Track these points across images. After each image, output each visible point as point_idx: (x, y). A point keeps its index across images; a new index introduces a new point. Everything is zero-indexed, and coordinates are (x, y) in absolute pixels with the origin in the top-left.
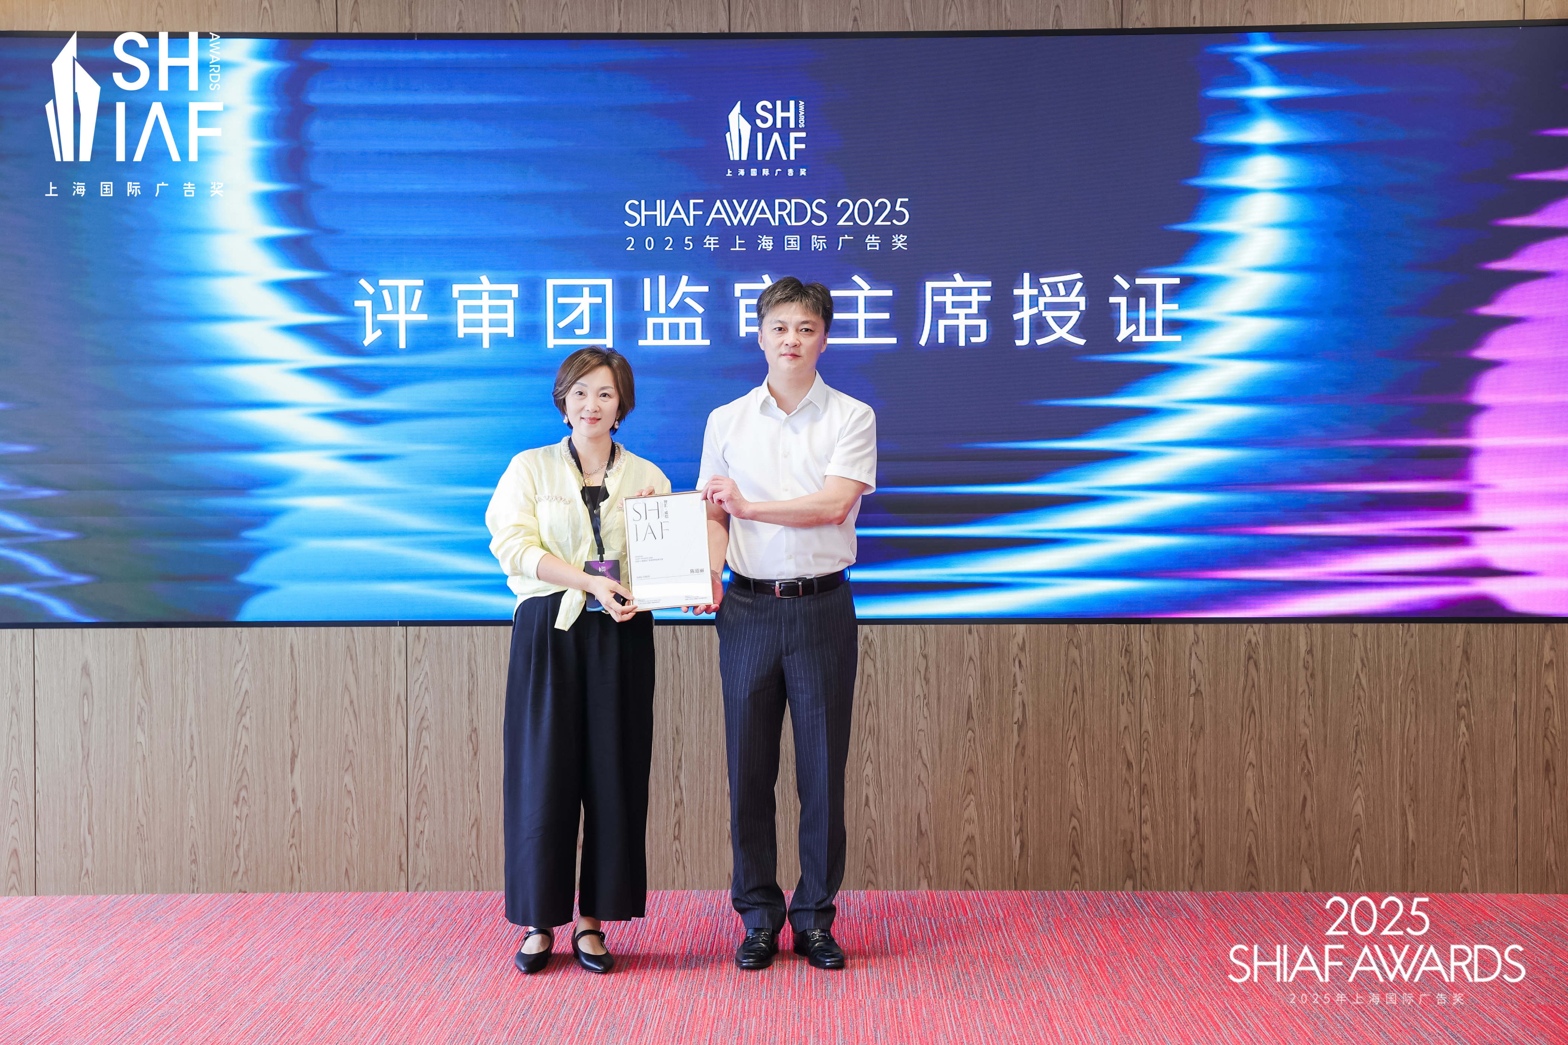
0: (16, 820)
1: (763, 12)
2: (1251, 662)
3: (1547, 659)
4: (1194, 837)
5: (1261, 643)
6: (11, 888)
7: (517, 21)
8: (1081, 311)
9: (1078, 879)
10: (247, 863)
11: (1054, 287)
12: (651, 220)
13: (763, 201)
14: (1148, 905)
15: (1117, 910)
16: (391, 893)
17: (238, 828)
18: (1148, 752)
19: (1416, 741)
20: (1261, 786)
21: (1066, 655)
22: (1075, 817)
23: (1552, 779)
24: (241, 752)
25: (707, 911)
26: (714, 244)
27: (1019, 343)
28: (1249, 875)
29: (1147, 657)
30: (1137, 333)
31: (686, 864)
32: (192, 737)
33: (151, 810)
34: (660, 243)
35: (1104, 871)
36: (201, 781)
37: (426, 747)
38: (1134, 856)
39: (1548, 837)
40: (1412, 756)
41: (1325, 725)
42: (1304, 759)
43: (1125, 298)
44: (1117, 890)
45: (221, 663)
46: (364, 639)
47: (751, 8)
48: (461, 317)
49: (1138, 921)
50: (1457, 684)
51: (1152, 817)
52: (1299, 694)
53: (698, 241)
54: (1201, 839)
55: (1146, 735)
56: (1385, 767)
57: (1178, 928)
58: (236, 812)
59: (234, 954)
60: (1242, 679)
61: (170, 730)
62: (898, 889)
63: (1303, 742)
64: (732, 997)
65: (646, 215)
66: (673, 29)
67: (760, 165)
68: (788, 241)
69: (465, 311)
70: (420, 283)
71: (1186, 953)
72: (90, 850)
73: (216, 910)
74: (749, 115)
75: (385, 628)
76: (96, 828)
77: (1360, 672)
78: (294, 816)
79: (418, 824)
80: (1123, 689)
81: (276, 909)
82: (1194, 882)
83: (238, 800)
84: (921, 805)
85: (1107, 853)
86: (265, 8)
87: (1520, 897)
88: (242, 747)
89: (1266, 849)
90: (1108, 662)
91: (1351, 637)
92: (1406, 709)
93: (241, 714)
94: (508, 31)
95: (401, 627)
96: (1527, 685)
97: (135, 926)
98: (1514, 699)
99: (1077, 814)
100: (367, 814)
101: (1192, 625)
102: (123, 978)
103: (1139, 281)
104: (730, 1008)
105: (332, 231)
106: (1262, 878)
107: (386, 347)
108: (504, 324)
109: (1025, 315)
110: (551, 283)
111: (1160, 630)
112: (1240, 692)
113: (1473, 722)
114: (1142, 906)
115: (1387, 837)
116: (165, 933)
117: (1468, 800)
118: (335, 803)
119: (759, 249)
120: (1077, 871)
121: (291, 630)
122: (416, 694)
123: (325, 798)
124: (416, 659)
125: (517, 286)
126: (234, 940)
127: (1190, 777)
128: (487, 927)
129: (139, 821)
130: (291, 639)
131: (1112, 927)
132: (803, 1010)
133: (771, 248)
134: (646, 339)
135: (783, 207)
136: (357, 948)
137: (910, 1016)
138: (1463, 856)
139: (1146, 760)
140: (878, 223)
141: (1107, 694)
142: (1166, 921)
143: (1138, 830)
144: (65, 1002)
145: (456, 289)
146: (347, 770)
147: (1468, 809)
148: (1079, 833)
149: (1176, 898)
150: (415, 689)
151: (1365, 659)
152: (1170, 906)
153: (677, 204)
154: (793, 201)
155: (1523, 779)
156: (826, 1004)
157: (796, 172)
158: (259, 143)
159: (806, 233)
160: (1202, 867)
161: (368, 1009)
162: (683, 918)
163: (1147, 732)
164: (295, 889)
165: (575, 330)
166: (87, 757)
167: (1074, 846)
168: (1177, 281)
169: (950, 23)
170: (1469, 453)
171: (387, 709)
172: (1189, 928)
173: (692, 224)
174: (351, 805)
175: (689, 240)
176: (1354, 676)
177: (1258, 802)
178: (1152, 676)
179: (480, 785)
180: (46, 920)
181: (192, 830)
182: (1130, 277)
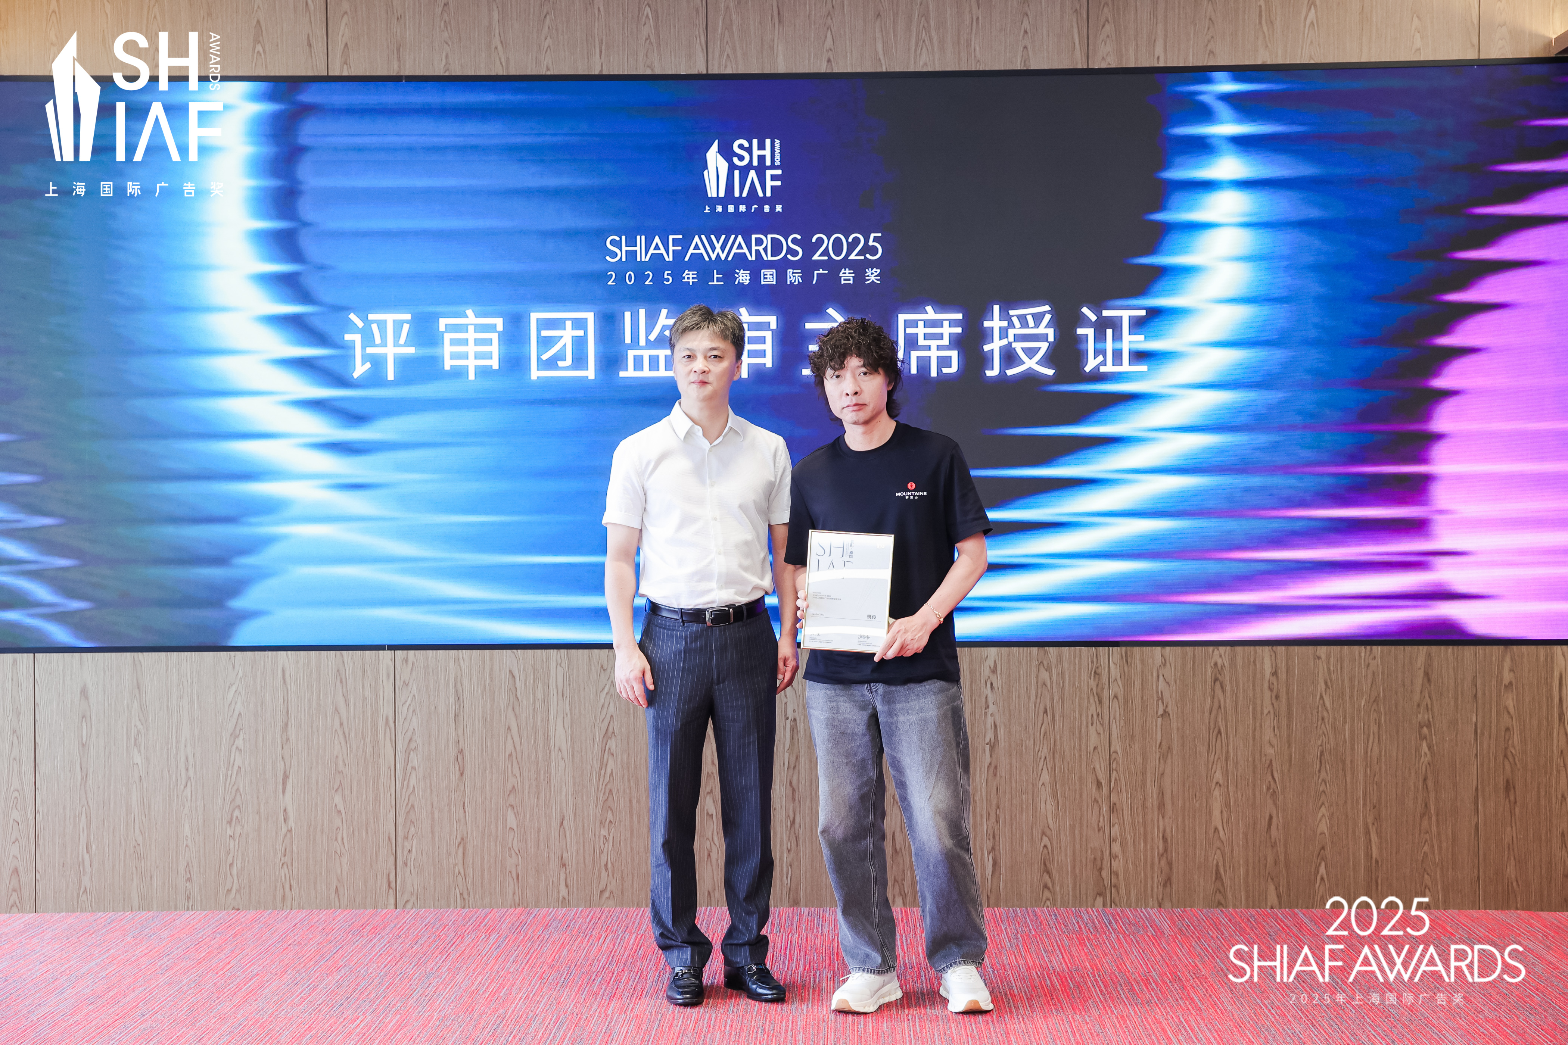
0: (17, 840)
1: (739, 53)
2: (1218, 684)
3: (1506, 681)
4: (1162, 855)
5: (1227, 664)
6: (13, 906)
7: (501, 63)
8: (1050, 343)
9: (1049, 896)
10: (240, 881)
11: (1023, 319)
12: (632, 255)
13: (740, 237)
14: (1116, 921)
15: (1085, 927)
16: (379, 910)
17: (232, 846)
18: (1117, 772)
19: (1379, 760)
20: (1227, 805)
21: (1037, 677)
22: (1046, 836)
23: (1512, 798)
24: (235, 773)
26: (693, 278)
27: (989, 373)
28: (1216, 892)
29: (1116, 680)
30: (1104, 363)
32: (187, 758)
33: (147, 830)
34: (640, 277)
35: (1074, 888)
36: (196, 801)
37: (413, 768)
38: (1104, 873)
39: (1509, 854)
40: (1375, 776)
41: (1289, 746)
42: (1270, 778)
43: (1093, 329)
44: (1087, 907)
45: (215, 687)
46: (354, 662)
47: (728, 50)
48: (448, 349)
49: (1104, 936)
50: (1419, 706)
51: (1121, 835)
52: (1265, 715)
53: (677, 276)
54: (1169, 857)
55: (1115, 755)
56: (1349, 786)
57: (1143, 944)
58: (229, 832)
59: (220, 970)
60: (1209, 700)
61: (165, 751)
63: (1268, 762)
65: (626, 251)
66: (652, 70)
67: (737, 202)
68: (764, 275)
69: (451, 345)
70: (408, 317)
71: (1148, 968)
72: (88, 869)
73: (208, 927)
74: (727, 153)
75: (374, 652)
76: (94, 847)
77: (1324, 694)
78: (286, 835)
79: (406, 844)
80: (1092, 710)
81: (266, 926)
82: (1163, 899)
83: (232, 820)
84: (896, 824)
85: (1077, 871)
86: (258, 52)
87: (1481, 914)
88: (236, 767)
89: (1233, 866)
90: (1077, 684)
91: (1315, 659)
92: (1369, 729)
93: (234, 736)
94: (493, 73)
95: (389, 651)
96: (1487, 706)
97: (128, 942)
98: (1474, 720)
99: (1048, 832)
100: (356, 833)
101: (1159, 648)
102: (111, 994)
103: (1106, 313)
104: (696, 1023)
105: (321, 268)
106: (1229, 895)
107: (376, 378)
108: (489, 356)
109: (994, 347)
110: (534, 317)
111: (1129, 653)
112: (1207, 713)
113: (1434, 742)
114: (1110, 923)
115: (1351, 855)
116: (156, 949)
117: (1430, 818)
118: (326, 823)
119: (736, 283)
120: (1049, 889)
121: (283, 654)
122: (404, 716)
123: (316, 818)
124: (404, 682)
125: (501, 319)
126: (222, 956)
127: (1158, 796)
128: (469, 944)
129: (136, 841)
130: (283, 662)
131: (1078, 943)
132: (767, 1025)
133: (748, 282)
134: (627, 370)
135: (759, 242)
136: (341, 964)
137: (871, 1031)
138: (1425, 874)
139: (1116, 779)
140: (852, 257)
141: (1077, 715)
142: (1132, 937)
143: (1108, 848)
144: (53, 1017)
145: (443, 323)
146: (336, 790)
147: (1431, 828)
148: (1050, 851)
149: (1144, 915)
150: (402, 711)
151: (1329, 681)
152: (1138, 923)
153: (657, 240)
154: (769, 236)
155: (1484, 798)
157: (773, 208)
158: (253, 183)
159: (781, 267)
160: (1170, 884)
161: (344, 1024)
163: (1116, 752)
164: (287, 907)
165: (558, 362)
166: (85, 778)
167: (1045, 864)
168: (1143, 313)
169: (921, 63)
170: (1426, 480)
171: (376, 731)
172: (1154, 944)
173: (671, 259)
174: (341, 824)
175: (668, 274)
176: (1318, 697)
177: (1225, 820)
178: (1120, 698)
179: (466, 805)
180: (43, 936)
181: (187, 849)
182: (1097, 309)
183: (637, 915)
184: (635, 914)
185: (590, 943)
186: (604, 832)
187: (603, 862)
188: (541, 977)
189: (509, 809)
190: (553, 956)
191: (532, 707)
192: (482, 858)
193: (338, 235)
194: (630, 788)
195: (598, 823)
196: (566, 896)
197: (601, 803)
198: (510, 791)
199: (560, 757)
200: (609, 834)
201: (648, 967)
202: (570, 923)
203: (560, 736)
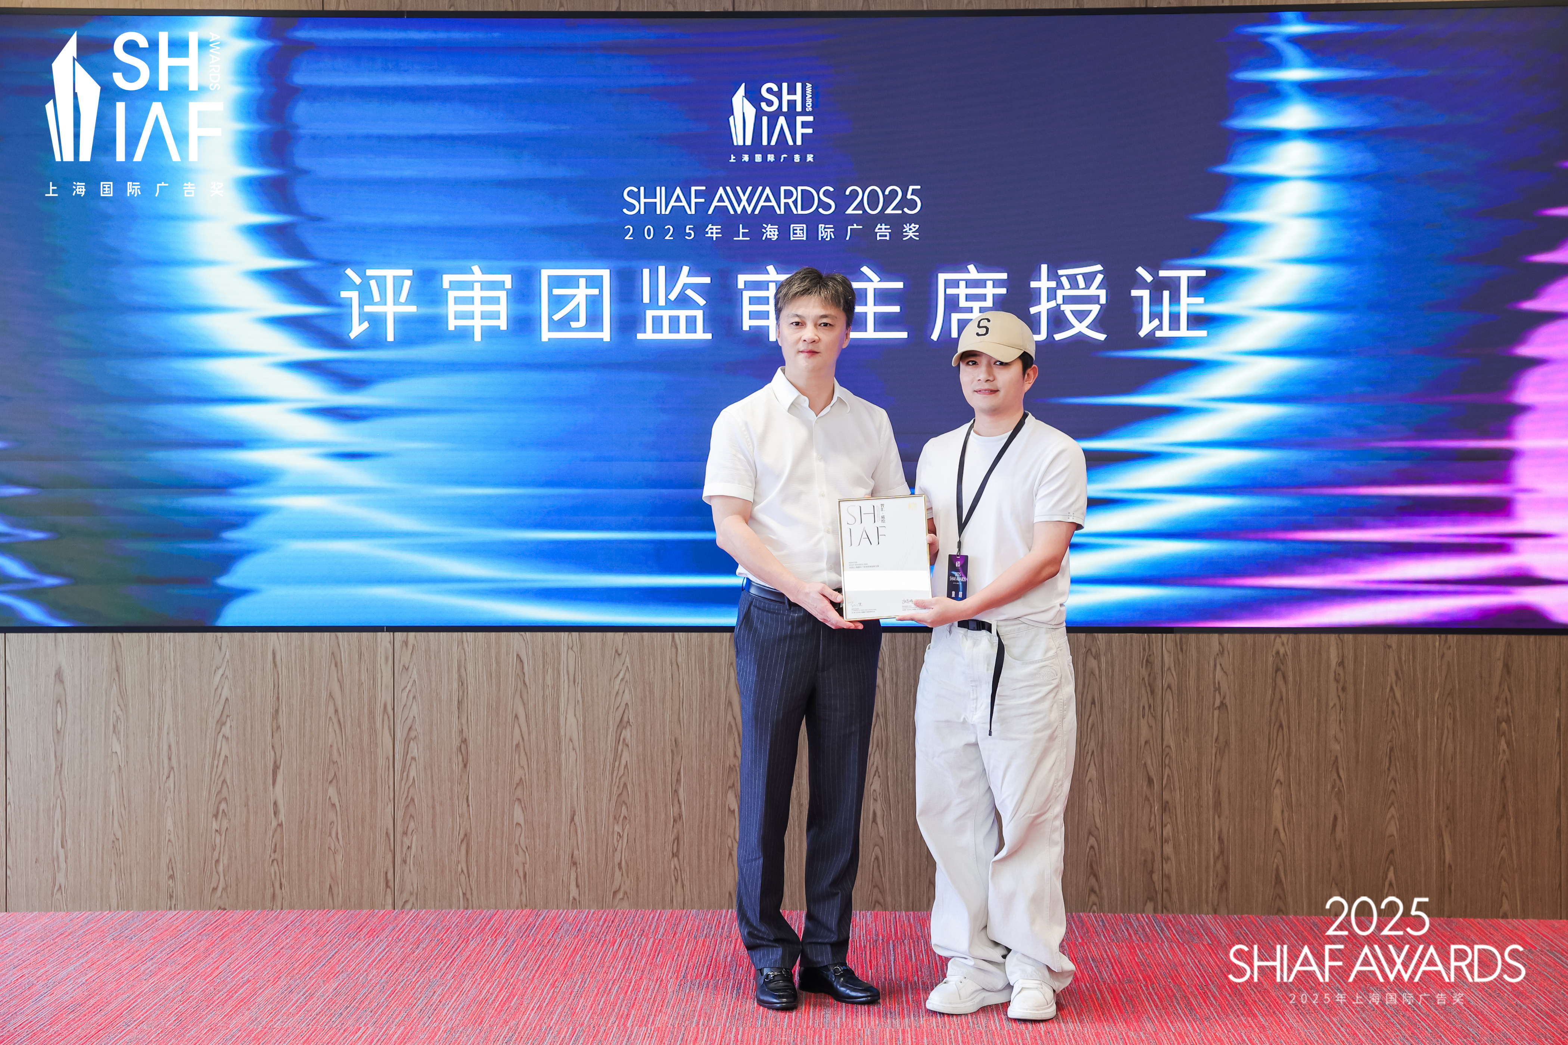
2: (1280, 674)
4: (1218, 857)
5: (1289, 654)
8: (1101, 305)
9: (1096, 900)
10: (227, 878)
11: (1072, 279)
12: (650, 208)
13: (768, 188)
14: (1169, 928)
15: (1135, 934)
16: (376, 911)
17: (218, 841)
18: (1170, 768)
19: (1453, 757)
20: (1289, 804)
21: (1084, 665)
22: (1093, 836)
24: (221, 763)
25: (705, 932)
26: (717, 233)
28: (1276, 898)
29: (1169, 669)
30: (1160, 327)
31: (685, 883)
32: (170, 747)
33: (127, 824)
34: (660, 232)
35: (1123, 893)
36: (179, 793)
37: (413, 758)
38: (1155, 877)
40: (1449, 774)
41: (1357, 741)
42: (1335, 776)
43: (1148, 291)
44: (1136, 912)
45: (200, 670)
46: (350, 645)
48: (452, 308)
49: (1157, 945)
50: (1497, 699)
51: (1174, 836)
52: (1330, 708)
53: (700, 230)
54: (1226, 860)
55: (1167, 750)
56: (1420, 785)
57: (1199, 955)
58: (215, 826)
59: (208, 976)
60: (1270, 692)
61: (147, 739)
62: (907, 910)
63: (1333, 758)
64: (725, 1025)
65: (645, 203)
66: (674, 7)
67: (765, 151)
68: (794, 230)
69: (456, 303)
70: (409, 272)
72: (63, 865)
73: (193, 928)
74: (754, 97)
75: (372, 634)
76: (69, 841)
77: (1394, 685)
78: (276, 830)
79: (405, 839)
80: (1144, 701)
81: (256, 927)
82: (1218, 905)
83: (218, 813)
85: (1126, 874)
88: (222, 757)
89: (1294, 868)
90: (1128, 673)
91: (1385, 648)
92: (1443, 725)
93: (221, 723)
94: (502, 9)
95: (388, 633)
97: (108, 945)
98: (1557, 715)
99: (1096, 833)
100: (352, 828)
101: (1216, 635)
102: (92, 1001)
103: (1163, 273)
104: (723, 1037)
105: (317, 219)
106: (1290, 900)
107: (374, 340)
108: (496, 316)
109: (1042, 308)
110: (545, 274)
111: (1184, 640)
112: (1267, 706)
113: (1514, 738)
114: (1162, 930)
115: (1422, 859)
116: (139, 953)
117: (1508, 821)
118: (319, 817)
119: (764, 238)
120: (1095, 893)
121: (273, 635)
122: (403, 703)
123: (308, 811)
124: (404, 666)
125: (510, 276)
126: (209, 960)
127: (1214, 794)
128: (474, 949)
129: (114, 835)
130: (274, 644)
131: (1128, 952)
133: (776, 237)
134: (645, 332)
135: (789, 194)
136: (338, 970)
138: (1503, 881)
139: (1168, 776)
140: (889, 211)
141: (1127, 706)
142: (1186, 946)
143: (1159, 850)
144: (30, 1027)
145: (447, 279)
146: (331, 782)
147: (1509, 831)
148: (1097, 852)
149: (1199, 922)
150: (402, 697)
151: (1400, 672)
152: (1192, 931)
153: (678, 191)
154: (800, 188)
156: (824, 1033)
157: (803, 158)
158: (242, 126)
159: (812, 222)
160: (1226, 888)
161: (344, 1036)
162: (679, 940)
163: (1169, 747)
164: (277, 906)
165: (571, 323)
166: (60, 768)
167: (1091, 866)
168: (1202, 273)
170: (1511, 455)
171: (374, 718)
172: (1210, 954)
173: (693, 212)
174: (335, 818)
175: (690, 229)
176: (1388, 689)
177: (1286, 821)
178: (1175, 688)
179: (470, 798)
180: (16, 938)
181: (170, 844)
182: (1153, 269)
183: (653, 917)
184: (651, 917)
185: (604, 949)
186: (618, 828)
187: (617, 860)
188: (553, 985)
189: (517, 803)
190: (565, 962)
191: (542, 694)
192: (487, 856)
193: (335, 183)
194: (646, 781)
195: (611, 817)
196: (577, 897)
197: (614, 798)
198: (518, 784)
199: (571, 747)
200: (623, 830)
201: (667, 975)
202: (582, 926)
203: (571, 725)
